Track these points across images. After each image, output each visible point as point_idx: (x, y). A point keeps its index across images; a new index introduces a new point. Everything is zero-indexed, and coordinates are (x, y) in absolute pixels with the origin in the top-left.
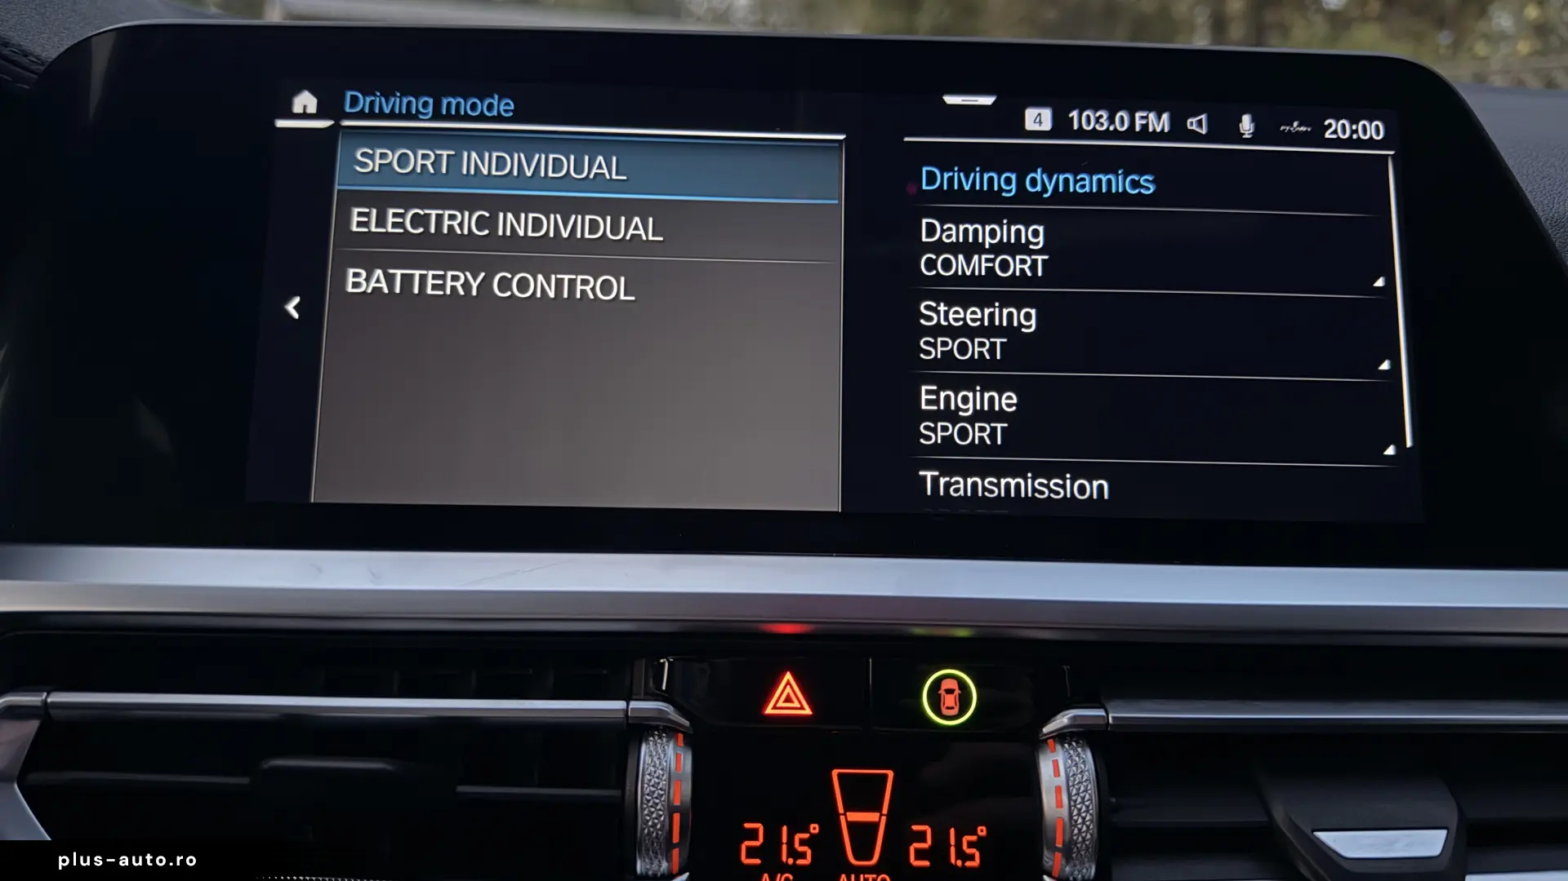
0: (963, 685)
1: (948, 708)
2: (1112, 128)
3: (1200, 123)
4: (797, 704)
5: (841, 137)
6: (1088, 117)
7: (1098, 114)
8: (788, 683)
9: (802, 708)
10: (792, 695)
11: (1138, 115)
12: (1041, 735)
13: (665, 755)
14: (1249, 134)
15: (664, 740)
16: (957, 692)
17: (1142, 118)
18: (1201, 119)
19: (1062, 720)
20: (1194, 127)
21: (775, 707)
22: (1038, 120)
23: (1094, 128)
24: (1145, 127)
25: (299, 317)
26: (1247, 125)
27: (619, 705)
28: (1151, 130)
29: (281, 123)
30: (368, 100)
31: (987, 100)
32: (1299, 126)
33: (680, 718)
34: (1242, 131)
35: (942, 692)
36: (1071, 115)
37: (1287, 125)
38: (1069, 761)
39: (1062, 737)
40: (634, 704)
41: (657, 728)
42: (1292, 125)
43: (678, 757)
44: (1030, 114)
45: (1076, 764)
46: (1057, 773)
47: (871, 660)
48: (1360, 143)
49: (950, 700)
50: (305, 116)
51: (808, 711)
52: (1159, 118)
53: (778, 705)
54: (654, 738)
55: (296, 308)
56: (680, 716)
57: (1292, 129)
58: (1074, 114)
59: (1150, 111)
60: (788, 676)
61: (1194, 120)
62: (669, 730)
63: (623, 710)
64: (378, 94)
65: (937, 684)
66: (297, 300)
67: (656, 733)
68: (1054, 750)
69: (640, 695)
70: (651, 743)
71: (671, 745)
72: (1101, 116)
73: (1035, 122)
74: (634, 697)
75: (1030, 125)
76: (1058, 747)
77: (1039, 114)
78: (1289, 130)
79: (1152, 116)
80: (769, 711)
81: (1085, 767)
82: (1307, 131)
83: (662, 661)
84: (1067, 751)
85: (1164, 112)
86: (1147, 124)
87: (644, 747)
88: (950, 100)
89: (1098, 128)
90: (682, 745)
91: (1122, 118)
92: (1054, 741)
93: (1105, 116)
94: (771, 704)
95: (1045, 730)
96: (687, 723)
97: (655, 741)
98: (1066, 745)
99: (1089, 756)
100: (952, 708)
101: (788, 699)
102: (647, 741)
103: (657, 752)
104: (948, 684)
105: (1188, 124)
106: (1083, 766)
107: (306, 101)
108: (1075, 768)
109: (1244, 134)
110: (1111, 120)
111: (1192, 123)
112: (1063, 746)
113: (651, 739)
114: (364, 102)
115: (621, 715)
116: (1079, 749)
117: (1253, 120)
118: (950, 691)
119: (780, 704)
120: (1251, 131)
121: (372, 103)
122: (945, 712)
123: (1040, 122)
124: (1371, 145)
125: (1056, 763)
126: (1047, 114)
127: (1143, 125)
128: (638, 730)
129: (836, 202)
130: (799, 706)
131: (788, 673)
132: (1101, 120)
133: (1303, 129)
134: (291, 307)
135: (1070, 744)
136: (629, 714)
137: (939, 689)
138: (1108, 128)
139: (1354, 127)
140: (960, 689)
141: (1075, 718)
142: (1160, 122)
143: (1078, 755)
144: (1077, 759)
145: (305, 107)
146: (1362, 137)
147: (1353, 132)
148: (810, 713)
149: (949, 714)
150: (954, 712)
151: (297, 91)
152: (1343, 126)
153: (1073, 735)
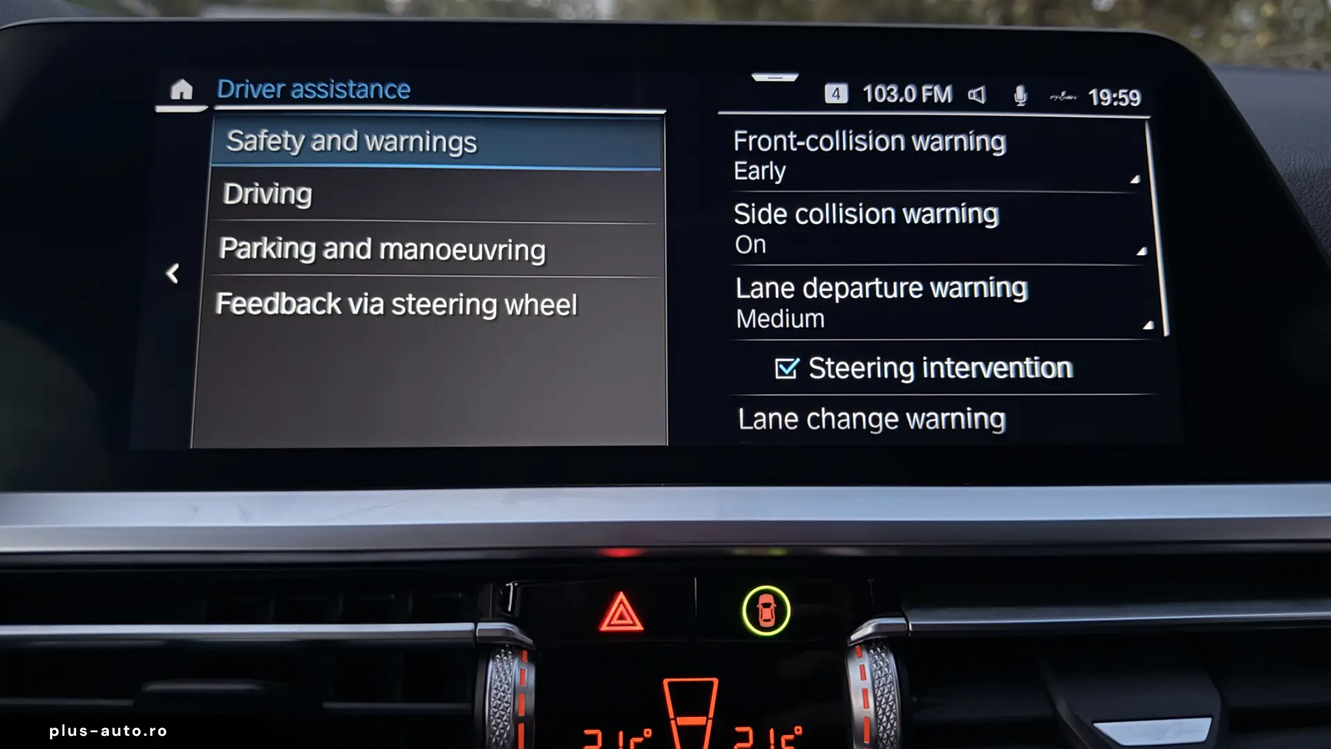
0: (778, 599)
1: (765, 621)
2: (901, 100)
3: (979, 94)
4: (629, 622)
5: (663, 112)
6: (880, 91)
7: (889, 88)
8: (621, 602)
9: (634, 624)
10: (625, 614)
11: (924, 88)
12: (849, 642)
13: (510, 671)
14: (1023, 103)
15: (510, 657)
16: (773, 605)
17: (928, 90)
18: (980, 91)
19: (867, 629)
20: (974, 98)
21: (609, 625)
22: (836, 94)
23: (886, 100)
24: (931, 98)
25: (178, 282)
26: (1020, 95)
27: (468, 626)
28: (936, 101)
29: (160, 109)
30: (239, 86)
31: (791, 77)
32: (1066, 95)
33: (524, 637)
34: (1016, 101)
35: (760, 606)
36: (865, 90)
37: (1056, 94)
38: (875, 666)
39: (867, 643)
40: (481, 626)
41: (503, 646)
42: (1060, 95)
43: (522, 672)
44: (829, 89)
45: (881, 668)
46: (864, 678)
47: (696, 580)
48: (1119, 110)
49: (767, 614)
50: (182, 102)
51: (639, 627)
52: (943, 90)
53: (612, 623)
54: (500, 655)
55: (175, 274)
56: (524, 635)
57: (1060, 98)
58: (868, 88)
59: (935, 84)
60: (621, 596)
61: (974, 91)
62: (516, 648)
63: (472, 631)
64: (248, 81)
65: (755, 599)
66: (176, 267)
67: (503, 651)
68: (861, 656)
69: (488, 616)
70: (498, 660)
71: (516, 662)
72: (892, 90)
73: (833, 96)
74: (483, 619)
75: (829, 99)
76: (865, 653)
77: (837, 89)
78: (1058, 99)
79: (937, 89)
80: (604, 628)
81: (889, 671)
82: (1073, 99)
83: (507, 585)
84: (873, 656)
85: (948, 85)
86: (933, 95)
87: (491, 664)
88: (759, 77)
89: (889, 100)
90: (527, 661)
91: (910, 91)
92: (861, 648)
93: (895, 90)
94: (607, 622)
95: (854, 637)
96: (530, 641)
97: (501, 659)
98: (872, 651)
99: (891, 660)
100: (769, 620)
101: (621, 617)
102: (494, 659)
103: (503, 668)
104: (764, 599)
105: (969, 95)
106: (886, 670)
107: (182, 89)
108: (879, 672)
109: (1018, 103)
110: (901, 93)
111: (972, 95)
112: (868, 651)
113: (498, 656)
114: (235, 89)
115: (471, 636)
116: (883, 655)
117: (1026, 90)
118: (767, 605)
119: (615, 621)
120: (1024, 101)
121: (242, 90)
123: (838, 96)
124: (1129, 110)
125: (862, 668)
126: (844, 88)
127: (928, 97)
128: (487, 648)
129: (659, 169)
130: (632, 623)
131: (621, 593)
132: (892, 93)
133: (1069, 97)
134: (170, 274)
135: (875, 650)
136: (477, 635)
137: (757, 603)
138: (898, 100)
139: (1115, 96)
140: (775, 603)
141: (879, 626)
142: (945, 94)
143: (883, 660)
144: (881, 663)
145: (182, 94)
146: (1121, 104)
147: (1114, 100)
148: (642, 629)
149: (767, 629)
150: (771, 624)
151: (175, 80)
152: (1105, 94)
153: (878, 642)
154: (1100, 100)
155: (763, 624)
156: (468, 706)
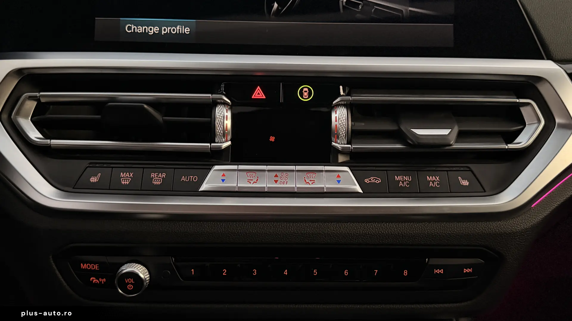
0: (309, 89)
1: (305, 96)
12: (332, 104)
15: (223, 107)
16: (308, 92)
19: (338, 100)
27: (210, 95)
35: (303, 92)
39: (338, 104)
40: (214, 95)
43: (227, 110)
46: (336, 114)
47: (281, 83)
49: (306, 94)
51: (264, 97)
53: (255, 96)
56: (227, 99)
60: (259, 88)
62: (225, 104)
65: (302, 89)
67: (221, 104)
71: (225, 108)
74: (214, 93)
76: (337, 108)
80: (253, 97)
83: (222, 83)
84: (340, 109)
87: (217, 109)
90: (228, 108)
92: (336, 106)
94: (253, 95)
95: (334, 102)
96: (229, 101)
97: (220, 107)
100: (306, 96)
101: (259, 94)
102: (218, 107)
103: (221, 110)
104: (306, 89)
106: (344, 112)
115: (210, 98)
116: (343, 109)
118: (306, 91)
122: (304, 97)
125: (336, 112)
130: (262, 96)
135: (340, 106)
136: (213, 98)
137: (303, 91)
141: (342, 99)
148: (265, 98)
149: (306, 98)
150: (307, 97)
153: (342, 105)
156: (210, 119)
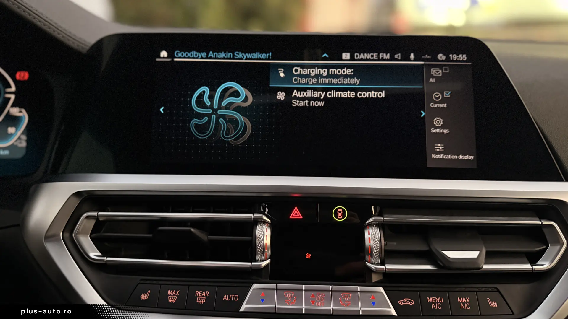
0: (343, 210)
1: (339, 216)
8: (296, 210)
10: (297, 213)
12: (365, 224)
13: (263, 228)
15: (263, 225)
16: (342, 212)
19: (371, 220)
27: (251, 215)
29: (158, 60)
33: (267, 219)
35: (338, 212)
38: (373, 231)
39: (371, 224)
40: (255, 215)
41: (261, 222)
43: (267, 229)
46: (369, 234)
47: (317, 204)
48: (459, 61)
49: (340, 214)
50: (164, 58)
51: (301, 217)
53: (293, 216)
54: (260, 224)
55: (163, 110)
62: (265, 222)
64: (184, 52)
65: (337, 210)
66: (163, 108)
68: (369, 228)
69: (257, 213)
70: (260, 226)
71: (265, 226)
80: (291, 217)
81: (377, 232)
87: (257, 227)
90: (268, 226)
92: (369, 226)
94: (291, 215)
95: (367, 223)
96: (269, 220)
98: (372, 227)
99: (378, 229)
100: (340, 216)
101: (296, 214)
102: (258, 225)
103: (261, 228)
104: (340, 210)
107: (164, 54)
108: (374, 233)
114: (180, 54)
115: (252, 218)
116: (376, 228)
118: (340, 212)
121: (182, 54)
124: (463, 61)
125: (369, 231)
130: (299, 216)
131: (296, 207)
134: (161, 110)
136: (254, 218)
139: (458, 57)
141: (374, 219)
144: (375, 230)
145: (164, 55)
146: (460, 59)
147: (457, 58)
148: (302, 218)
149: (340, 219)
151: (161, 50)
152: (455, 56)
153: (374, 224)
154: (453, 58)
155: (339, 217)
156: (251, 238)
